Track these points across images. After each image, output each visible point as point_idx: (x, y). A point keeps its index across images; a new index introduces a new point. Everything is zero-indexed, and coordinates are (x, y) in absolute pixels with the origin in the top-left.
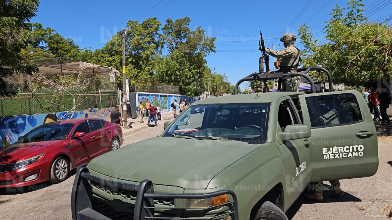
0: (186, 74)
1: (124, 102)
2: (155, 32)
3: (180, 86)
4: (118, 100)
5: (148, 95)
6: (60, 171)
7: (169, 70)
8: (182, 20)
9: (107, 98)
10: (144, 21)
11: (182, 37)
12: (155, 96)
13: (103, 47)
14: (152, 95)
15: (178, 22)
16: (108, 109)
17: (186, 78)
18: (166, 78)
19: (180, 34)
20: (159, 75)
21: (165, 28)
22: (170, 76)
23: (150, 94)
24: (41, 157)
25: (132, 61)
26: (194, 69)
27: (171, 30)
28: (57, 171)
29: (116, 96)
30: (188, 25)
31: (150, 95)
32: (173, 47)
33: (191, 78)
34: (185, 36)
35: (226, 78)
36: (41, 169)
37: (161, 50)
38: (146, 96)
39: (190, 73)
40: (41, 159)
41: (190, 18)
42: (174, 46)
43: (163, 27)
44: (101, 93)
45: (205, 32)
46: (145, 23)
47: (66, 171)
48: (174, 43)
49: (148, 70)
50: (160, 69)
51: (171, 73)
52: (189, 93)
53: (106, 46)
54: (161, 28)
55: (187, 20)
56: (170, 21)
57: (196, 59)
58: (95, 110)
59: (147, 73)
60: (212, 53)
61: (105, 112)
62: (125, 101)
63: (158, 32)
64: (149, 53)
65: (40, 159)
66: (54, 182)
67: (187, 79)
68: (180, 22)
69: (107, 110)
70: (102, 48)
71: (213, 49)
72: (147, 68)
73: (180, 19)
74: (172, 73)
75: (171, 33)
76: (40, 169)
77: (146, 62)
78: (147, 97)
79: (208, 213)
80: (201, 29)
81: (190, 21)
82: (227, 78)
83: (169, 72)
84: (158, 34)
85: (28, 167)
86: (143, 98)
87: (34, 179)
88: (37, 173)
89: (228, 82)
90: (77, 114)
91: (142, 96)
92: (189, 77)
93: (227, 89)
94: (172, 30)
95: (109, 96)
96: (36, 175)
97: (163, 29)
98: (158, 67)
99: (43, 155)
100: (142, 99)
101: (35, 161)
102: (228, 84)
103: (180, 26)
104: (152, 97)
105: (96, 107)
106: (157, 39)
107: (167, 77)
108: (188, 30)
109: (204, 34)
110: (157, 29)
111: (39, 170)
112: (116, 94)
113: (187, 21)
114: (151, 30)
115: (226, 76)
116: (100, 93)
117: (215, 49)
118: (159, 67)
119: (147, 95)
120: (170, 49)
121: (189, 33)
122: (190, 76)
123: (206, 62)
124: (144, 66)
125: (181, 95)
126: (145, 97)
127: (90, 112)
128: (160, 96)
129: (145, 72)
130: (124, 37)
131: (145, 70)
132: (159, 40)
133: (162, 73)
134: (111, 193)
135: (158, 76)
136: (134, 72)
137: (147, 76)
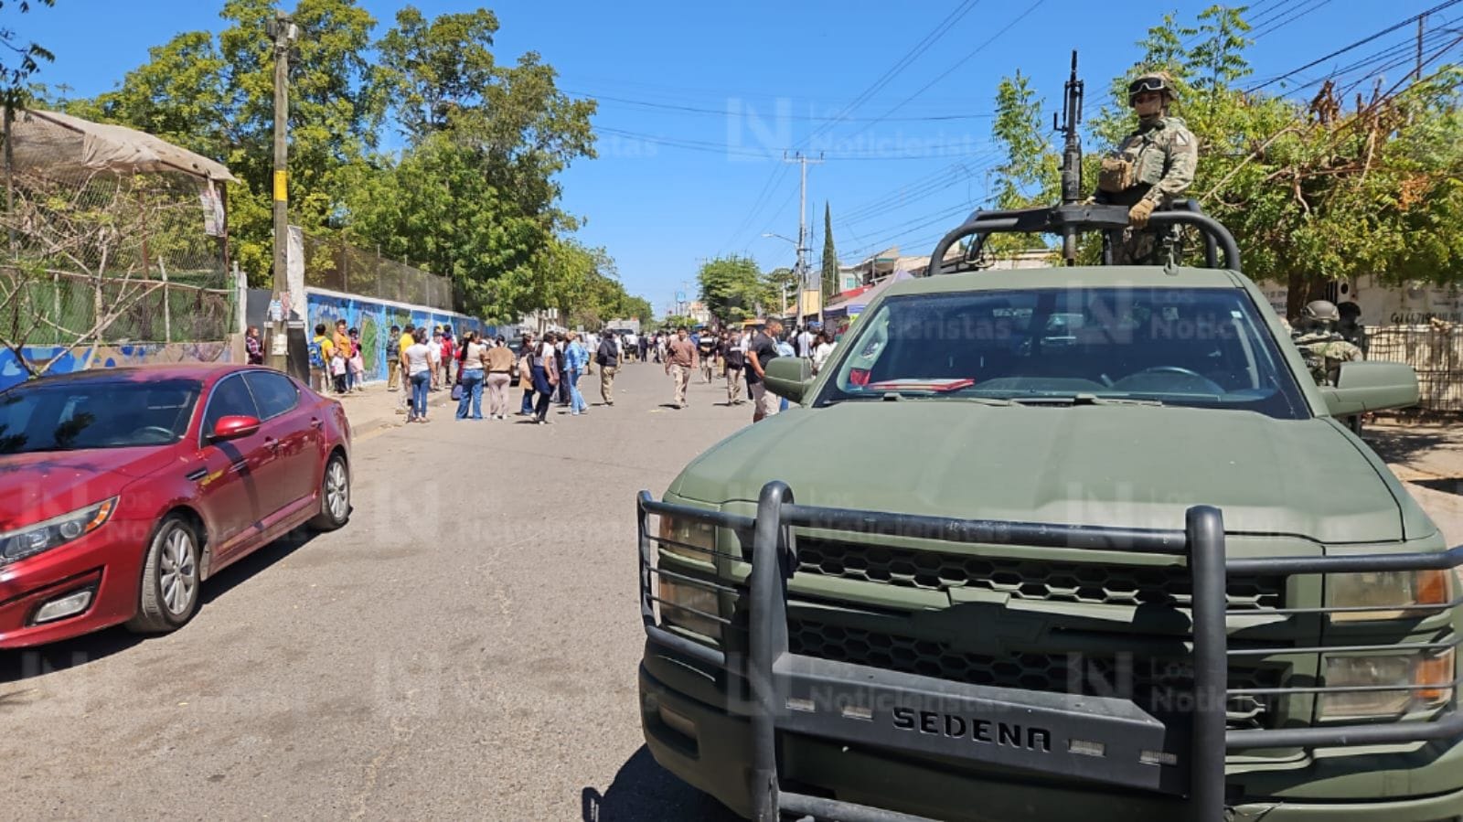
0: (484, 231)
1: (279, 320)
2: (347, 56)
3: (456, 279)
4: (233, 315)
5: (344, 303)
6: (173, 579)
7: (413, 211)
8: (463, 18)
9: (191, 299)
10: (300, 6)
11: (461, 87)
12: (369, 310)
13: (108, 92)
14: (359, 305)
15: (446, 26)
16: (196, 350)
17: (483, 246)
18: (397, 244)
19: (455, 73)
20: (367, 225)
21: (392, 43)
22: (416, 234)
23: (349, 300)
24: (104, 513)
25: (246, 160)
26: (514, 213)
27: (416, 52)
28: (164, 580)
29: (224, 296)
30: (490, 41)
31: (351, 305)
32: (424, 121)
33: (502, 252)
34: (475, 86)
35: (610, 262)
36: (106, 568)
37: (375, 129)
38: (338, 307)
39: (501, 229)
40: (102, 523)
41: (496, 15)
42: (429, 119)
43: (384, 39)
44: (171, 279)
45: (555, 74)
46: (306, 11)
47: (193, 581)
48: (426, 107)
49: (317, 204)
50: (374, 201)
51: (422, 221)
52: (496, 308)
53: (122, 87)
54: (377, 40)
55: (486, 24)
56: (411, 16)
57: (520, 177)
58: (144, 347)
59: (313, 215)
60: (580, 161)
61: (186, 357)
62: (283, 317)
63: (361, 54)
64: (322, 134)
65: (97, 522)
66: (155, 627)
67: (487, 251)
68: (454, 28)
69: (192, 349)
70: (103, 96)
71: (586, 145)
72: (313, 196)
73: (457, 17)
74: (426, 222)
75: (419, 64)
76: (101, 568)
77: (308, 172)
78: (340, 313)
79: (1416, 629)
80: (540, 65)
81: (497, 28)
82: (614, 265)
83: (414, 219)
84: (361, 62)
85: (48, 557)
86: (326, 313)
87: (80, 609)
88: (90, 584)
89: (614, 278)
90: (73, 360)
91: (321, 304)
92: (492, 244)
93: (610, 305)
94: (421, 55)
95: (199, 291)
96: (86, 595)
97: (380, 45)
98: (366, 194)
99: (109, 506)
100: (322, 315)
101: (80, 530)
102: (615, 285)
103: (456, 44)
104: (356, 311)
105: (147, 337)
106: (354, 84)
107: (404, 240)
108: (487, 62)
109: (553, 85)
110: (357, 42)
111: (98, 572)
112: (225, 288)
113: (484, 24)
114: (331, 42)
115: (608, 255)
116: (165, 277)
117: (594, 145)
118: (371, 194)
119: (339, 302)
120: (411, 127)
121: (492, 72)
122: (499, 239)
123: (558, 193)
124: (302, 187)
125: (457, 315)
126: (333, 311)
127: (127, 357)
128: (384, 312)
129: (306, 211)
130: (282, 49)
131: (305, 204)
132: (365, 88)
133: (382, 217)
134: (915, 583)
135: (366, 228)
136: (254, 208)
137: (312, 228)
